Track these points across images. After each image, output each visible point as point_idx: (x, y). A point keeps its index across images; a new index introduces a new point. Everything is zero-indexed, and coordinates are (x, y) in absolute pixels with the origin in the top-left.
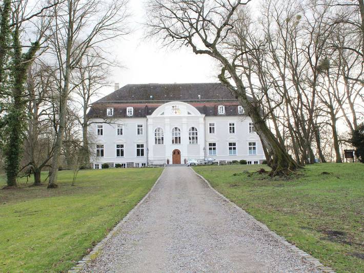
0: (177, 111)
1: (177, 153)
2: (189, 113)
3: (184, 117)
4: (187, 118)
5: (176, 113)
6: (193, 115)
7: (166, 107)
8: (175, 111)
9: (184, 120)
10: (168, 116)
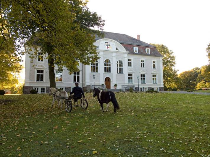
0: (109, 46)
1: (107, 80)
2: (117, 49)
3: (114, 52)
4: (116, 53)
5: (108, 47)
6: (120, 51)
7: (101, 42)
8: (107, 46)
9: (114, 54)
10: (102, 49)
